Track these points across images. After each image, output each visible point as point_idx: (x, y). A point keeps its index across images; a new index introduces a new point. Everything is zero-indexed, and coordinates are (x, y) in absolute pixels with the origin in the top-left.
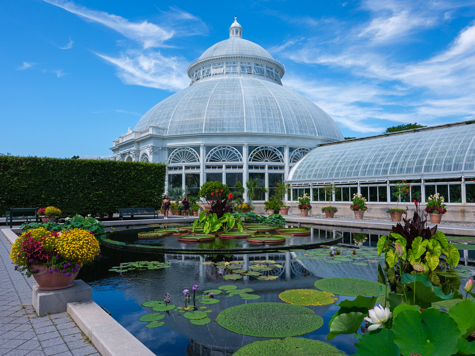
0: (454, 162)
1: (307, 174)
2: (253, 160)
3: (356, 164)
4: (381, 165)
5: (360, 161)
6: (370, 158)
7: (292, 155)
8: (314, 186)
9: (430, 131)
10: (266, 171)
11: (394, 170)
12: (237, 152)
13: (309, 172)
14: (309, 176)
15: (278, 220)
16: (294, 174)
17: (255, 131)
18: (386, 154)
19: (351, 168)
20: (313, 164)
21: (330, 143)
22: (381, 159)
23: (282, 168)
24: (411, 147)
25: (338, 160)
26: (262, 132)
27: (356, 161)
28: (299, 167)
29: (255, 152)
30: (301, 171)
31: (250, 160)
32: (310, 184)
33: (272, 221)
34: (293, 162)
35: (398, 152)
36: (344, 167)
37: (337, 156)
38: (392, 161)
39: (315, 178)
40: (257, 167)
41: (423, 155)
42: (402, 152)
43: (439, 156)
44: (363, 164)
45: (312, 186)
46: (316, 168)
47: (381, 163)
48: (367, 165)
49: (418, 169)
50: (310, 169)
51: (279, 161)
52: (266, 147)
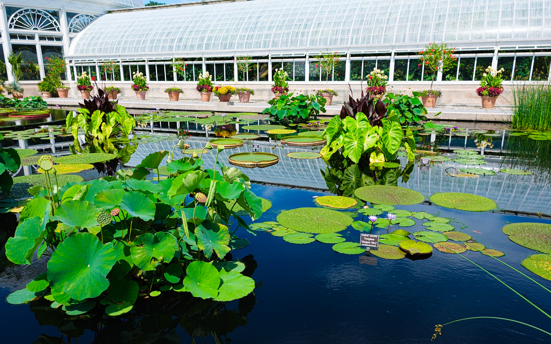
0: (229, 40)
1: (91, 48)
2: (15, 27)
3: (144, 38)
4: (168, 40)
5: (148, 34)
6: (158, 32)
7: (72, 23)
8: (100, 63)
9: (216, 4)
10: (38, 43)
11: (179, 46)
13: (93, 46)
14: (93, 50)
15: (36, 103)
16: (75, 47)
18: (173, 28)
19: (139, 42)
20: (98, 36)
21: (120, 11)
22: (168, 34)
23: (59, 38)
24: (197, 22)
25: (125, 32)
27: (144, 34)
28: (82, 39)
29: (16, 16)
30: (85, 44)
31: (11, 26)
32: (95, 60)
33: (28, 105)
34: (74, 31)
35: (184, 26)
36: (131, 41)
37: (125, 27)
38: (177, 37)
39: (101, 53)
40: (22, 37)
41: (204, 32)
42: (188, 27)
43: (218, 33)
44: (150, 38)
45: (98, 63)
46: (100, 41)
47: (167, 38)
48: (154, 40)
49: (200, 46)
50: (94, 41)
51: (54, 30)
52: (34, 10)
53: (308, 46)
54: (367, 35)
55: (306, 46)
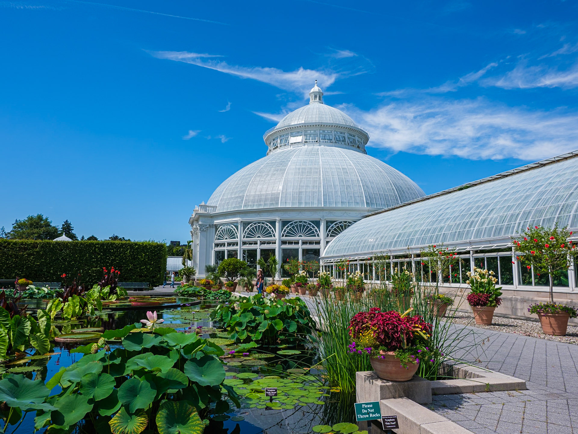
2: (286, 236)
7: (330, 230)
10: (301, 248)
12: (271, 228)
17: (289, 206)
23: (318, 243)
26: (297, 206)
29: (288, 227)
31: (283, 236)
34: (331, 236)
40: (290, 243)
45: (334, 262)
51: (315, 236)
52: (300, 222)
53: (472, 239)
54: (536, 219)
55: (471, 239)
